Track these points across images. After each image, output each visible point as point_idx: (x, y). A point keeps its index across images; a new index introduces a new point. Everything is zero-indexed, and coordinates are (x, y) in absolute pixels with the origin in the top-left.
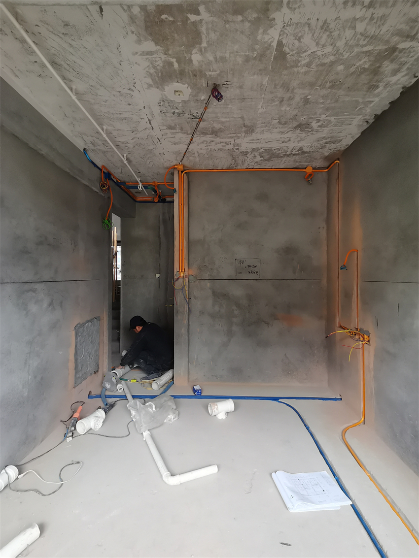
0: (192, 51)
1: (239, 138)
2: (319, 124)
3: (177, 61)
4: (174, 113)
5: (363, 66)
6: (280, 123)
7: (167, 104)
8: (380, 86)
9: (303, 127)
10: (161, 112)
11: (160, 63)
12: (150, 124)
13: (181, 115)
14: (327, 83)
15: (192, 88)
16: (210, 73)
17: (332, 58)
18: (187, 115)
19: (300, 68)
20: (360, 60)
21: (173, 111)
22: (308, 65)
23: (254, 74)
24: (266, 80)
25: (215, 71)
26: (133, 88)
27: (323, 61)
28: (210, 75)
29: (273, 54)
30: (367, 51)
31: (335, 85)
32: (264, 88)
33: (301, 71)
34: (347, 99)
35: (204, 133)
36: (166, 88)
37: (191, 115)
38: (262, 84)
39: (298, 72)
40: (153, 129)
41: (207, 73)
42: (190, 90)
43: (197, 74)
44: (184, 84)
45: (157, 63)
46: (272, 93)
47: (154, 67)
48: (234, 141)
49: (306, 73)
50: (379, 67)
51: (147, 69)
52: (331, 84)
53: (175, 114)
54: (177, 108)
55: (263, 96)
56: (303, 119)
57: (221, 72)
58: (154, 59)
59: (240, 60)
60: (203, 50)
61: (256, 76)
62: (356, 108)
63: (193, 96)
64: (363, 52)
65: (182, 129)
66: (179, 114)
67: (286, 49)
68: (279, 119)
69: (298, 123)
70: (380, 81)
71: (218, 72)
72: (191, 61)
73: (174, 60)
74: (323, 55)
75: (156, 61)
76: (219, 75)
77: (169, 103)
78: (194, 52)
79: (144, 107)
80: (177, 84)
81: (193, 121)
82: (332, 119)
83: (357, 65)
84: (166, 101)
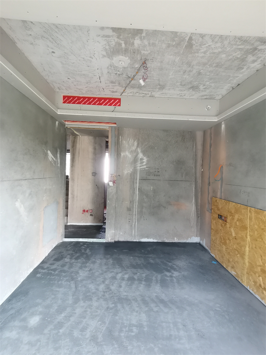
0: (135, 38)
1: (154, 91)
2: (204, 87)
3: (124, 43)
4: (116, 74)
5: (237, 56)
6: (181, 85)
7: (113, 68)
8: (244, 68)
9: (194, 88)
10: (108, 72)
11: (113, 43)
12: (100, 79)
13: (121, 75)
14: (214, 63)
15: (131, 60)
16: (144, 52)
17: (220, 50)
18: (124, 76)
19: (199, 54)
20: (236, 53)
21: (116, 72)
22: (205, 53)
23: (171, 55)
24: (177, 59)
25: (148, 51)
26: (93, 57)
27: (214, 51)
28: (144, 53)
29: (185, 44)
30: (240, 49)
31: (218, 65)
32: (176, 64)
33: (200, 56)
34: (224, 74)
35: (133, 87)
36: (114, 59)
37: (127, 76)
38: (174, 61)
39: (198, 56)
40: (101, 82)
41: (142, 52)
42: (129, 61)
43: (136, 52)
44: (126, 57)
45: (111, 43)
46: (179, 67)
47: (109, 45)
48: (151, 93)
49: (202, 57)
50: (246, 58)
51: (104, 46)
52: (216, 64)
53: (117, 75)
54: (119, 71)
55: (174, 68)
56: (195, 84)
57: (151, 52)
58: (110, 40)
59: (164, 46)
60: (142, 38)
61: (172, 56)
62: (228, 79)
63: (130, 65)
64: (238, 49)
65: (119, 84)
66: (119, 75)
67: (194, 42)
68: (181, 82)
69: (192, 86)
70: (245, 66)
71: (149, 52)
72: (133, 44)
73: (123, 42)
74: (215, 48)
75: (111, 42)
76: (149, 53)
77: (114, 67)
78: (136, 38)
79: (98, 69)
80: (122, 57)
81: (127, 80)
82: (213, 85)
83: (234, 55)
84: (113, 67)
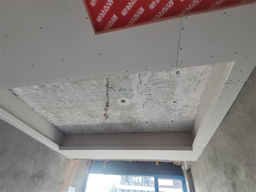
4: (125, 90)
10: (132, 90)
13: (120, 89)
15: (117, 104)
16: (112, 110)
18: (117, 89)
24: (89, 109)
26: (145, 103)
36: (129, 103)
37: (114, 90)
51: (137, 110)
53: (123, 89)
54: (123, 93)
60: (117, 116)
66: (122, 90)
73: (126, 113)
81: (112, 85)
84: (129, 97)
